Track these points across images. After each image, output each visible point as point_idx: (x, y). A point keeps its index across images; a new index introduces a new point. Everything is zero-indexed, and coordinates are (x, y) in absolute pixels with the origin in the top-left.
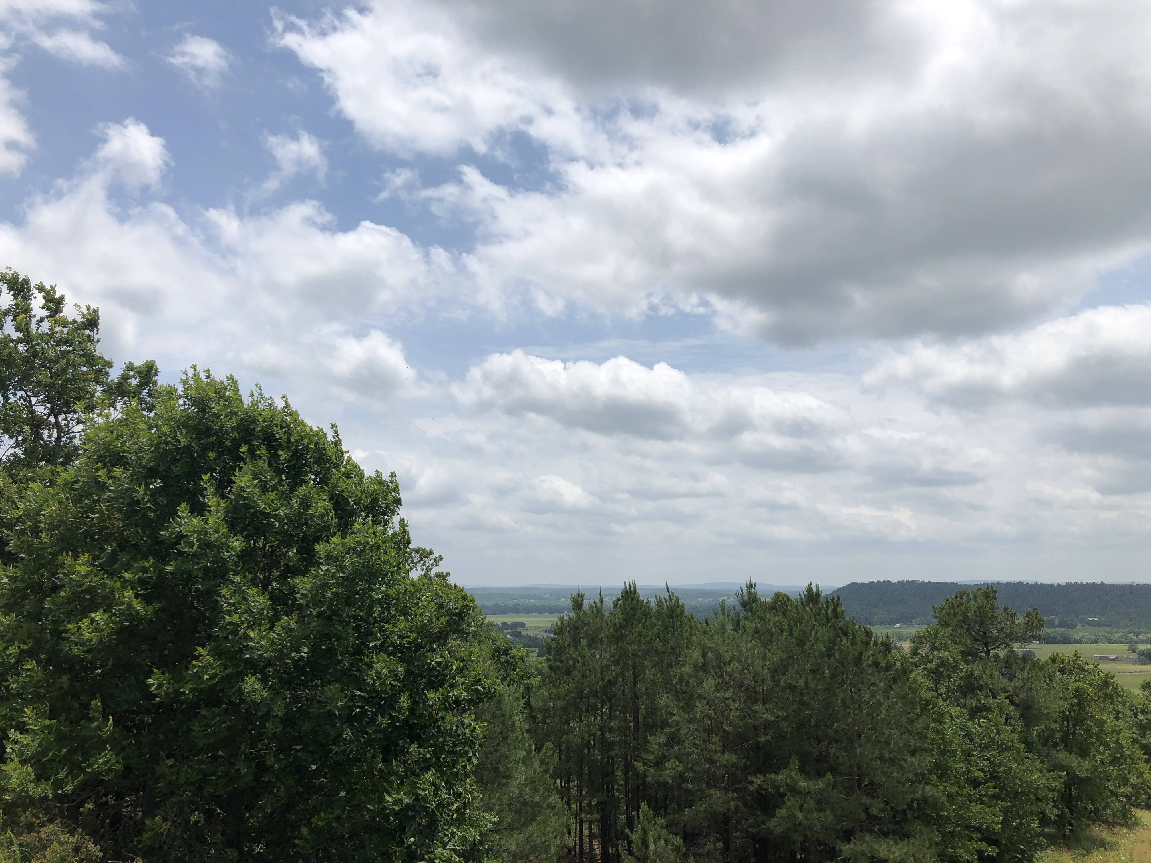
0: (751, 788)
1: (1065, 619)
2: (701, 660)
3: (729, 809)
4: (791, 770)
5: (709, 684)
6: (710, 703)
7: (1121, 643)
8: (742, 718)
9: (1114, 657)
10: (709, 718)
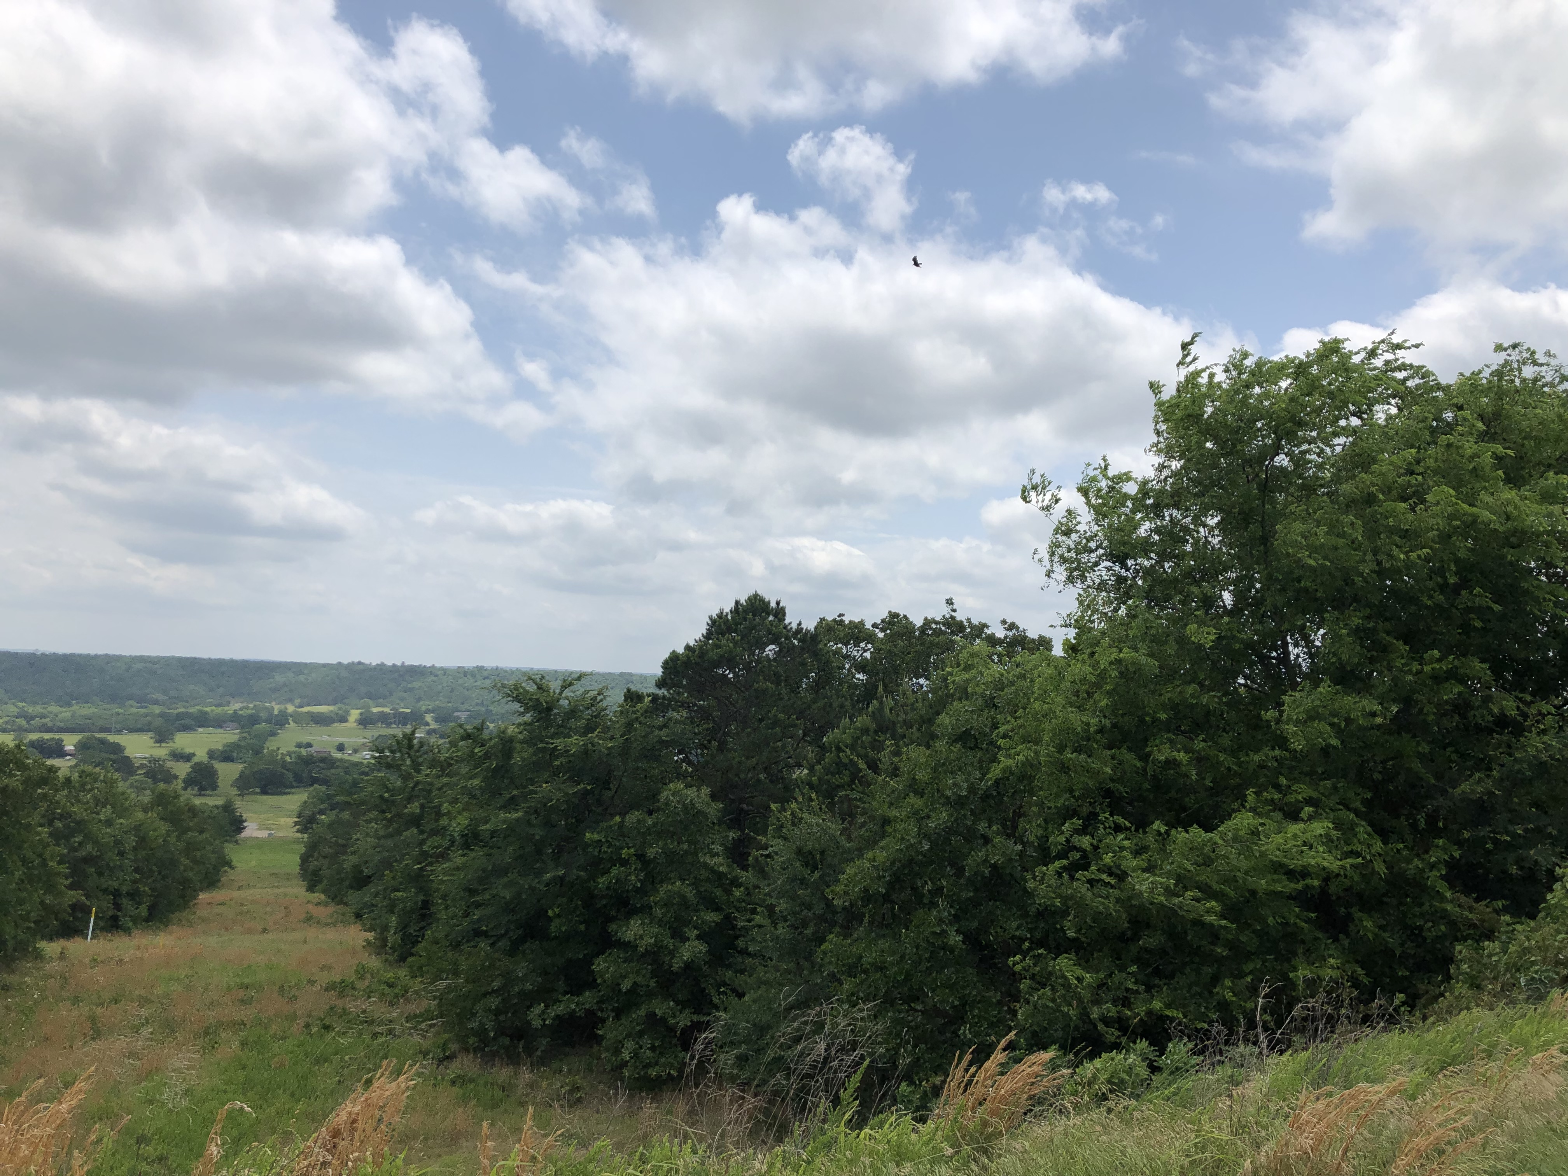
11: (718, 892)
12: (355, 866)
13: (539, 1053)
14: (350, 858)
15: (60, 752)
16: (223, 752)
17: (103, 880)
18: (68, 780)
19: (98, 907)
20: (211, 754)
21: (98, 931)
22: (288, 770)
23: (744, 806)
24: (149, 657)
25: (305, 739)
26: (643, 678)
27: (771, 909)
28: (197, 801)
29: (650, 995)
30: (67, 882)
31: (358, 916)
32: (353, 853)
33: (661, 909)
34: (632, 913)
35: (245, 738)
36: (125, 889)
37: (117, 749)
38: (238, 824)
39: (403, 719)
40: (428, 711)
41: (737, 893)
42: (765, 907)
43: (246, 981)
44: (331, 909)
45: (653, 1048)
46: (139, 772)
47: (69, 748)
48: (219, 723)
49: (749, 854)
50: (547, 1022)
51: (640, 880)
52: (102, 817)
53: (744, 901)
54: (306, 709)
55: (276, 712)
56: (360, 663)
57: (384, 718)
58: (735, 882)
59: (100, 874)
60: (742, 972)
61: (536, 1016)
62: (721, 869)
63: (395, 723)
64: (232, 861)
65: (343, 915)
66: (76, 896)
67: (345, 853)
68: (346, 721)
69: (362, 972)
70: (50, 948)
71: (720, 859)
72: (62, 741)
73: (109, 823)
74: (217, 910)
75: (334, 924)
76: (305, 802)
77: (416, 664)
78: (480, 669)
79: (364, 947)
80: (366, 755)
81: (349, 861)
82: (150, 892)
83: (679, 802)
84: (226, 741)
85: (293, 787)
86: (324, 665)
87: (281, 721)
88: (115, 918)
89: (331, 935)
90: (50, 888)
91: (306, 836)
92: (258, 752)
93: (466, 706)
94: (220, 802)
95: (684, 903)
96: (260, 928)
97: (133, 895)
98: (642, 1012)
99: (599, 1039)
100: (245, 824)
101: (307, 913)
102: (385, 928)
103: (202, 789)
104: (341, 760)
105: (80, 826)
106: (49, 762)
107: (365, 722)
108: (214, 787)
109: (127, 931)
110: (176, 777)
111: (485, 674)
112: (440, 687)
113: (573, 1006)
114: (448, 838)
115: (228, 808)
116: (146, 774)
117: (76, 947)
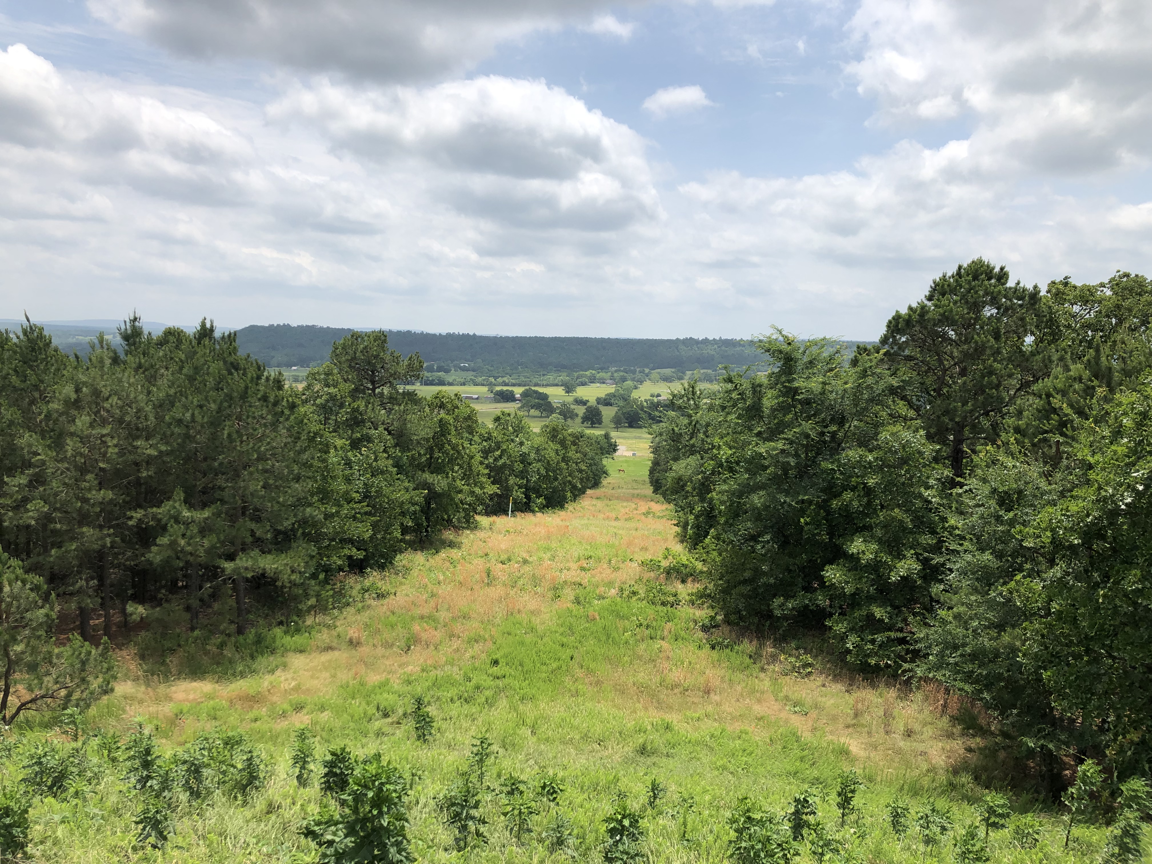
0: (130, 523)
1: (443, 364)
2: (73, 396)
3: (104, 546)
5: (82, 421)
6: (84, 439)
7: (483, 385)
8: (121, 454)
9: (476, 396)
10: (81, 455)
15: (514, 399)
16: (605, 400)
17: (517, 479)
20: (599, 401)
21: (514, 512)
22: (645, 411)
23: (962, 447)
25: (656, 391)
28: (589, 432)
30: (490, 481)
33: (881, 530)
34: (855, 530)
35: (619, 390)
36: (532, 486)
37: (544, 397)
38: (612, 448)
46: (557, 412)
47: (518, 396)
48: (603, 380)
50: (786, 612)
51: (862, 505)
52: (518, 439)
56: (691, 338)
59: (515, 476)
61: (777, 605)
64: (607, 470)
69: (667, 555)
70: (485, 521)
72: (514, 391)
73: (522, 443)
79: (673, 536)
82: (547, 489)
83: (896, 442)
84: (607, 392)
86: (668, 341)
88: (527, 504)
91: (654, 455)
92: (626, 399)
94: (602, 432)
95: (901, 525)
98: (863, 613)
100: (618, 447)
101: (649, 508)
103: (592, 423)
105: (497, 445)
108: (600, 422)
109: (534, 513)
110: (577, 415)
113: (807, 601)
115: (607, 436)
116: (560, 413)
117: (499, 521)
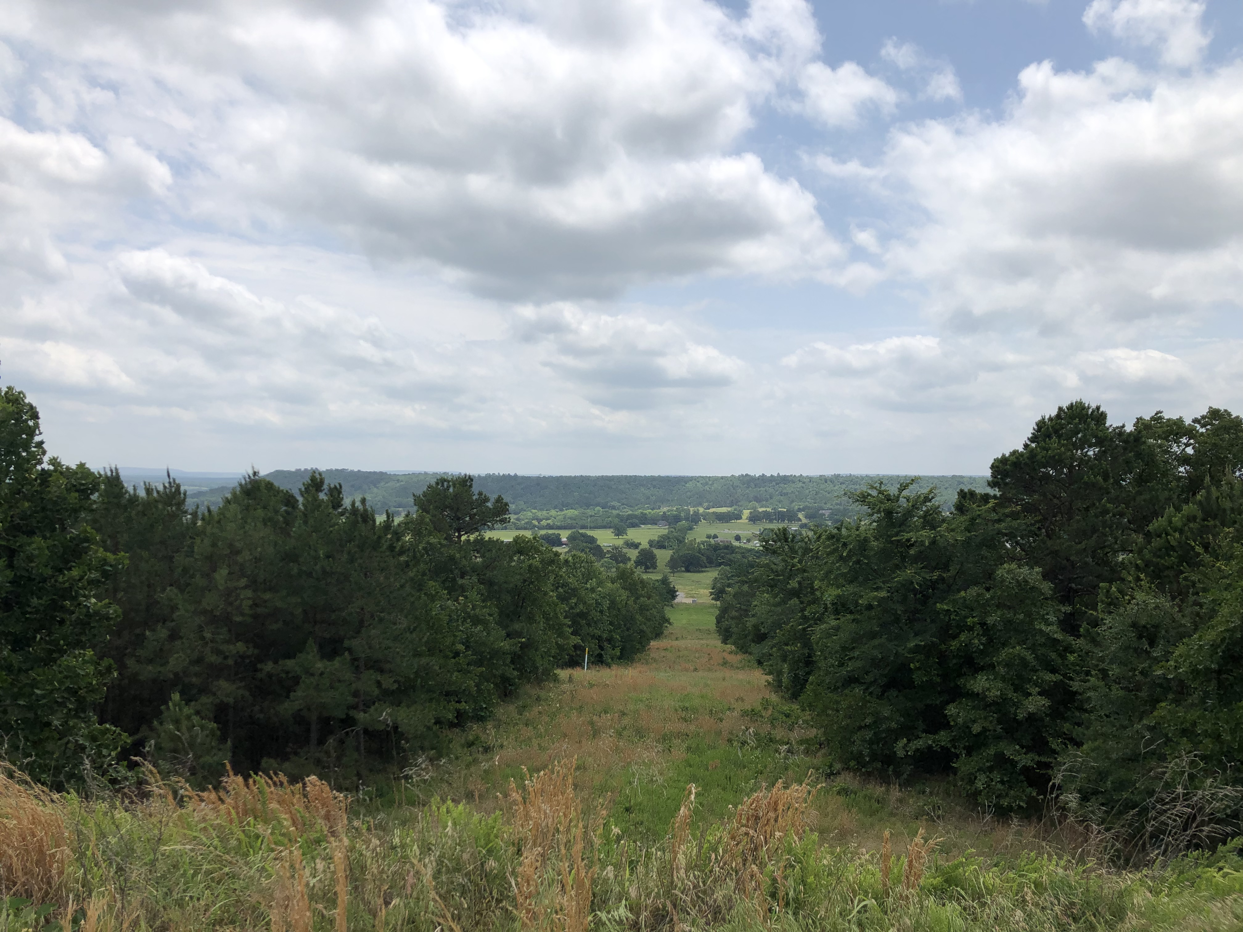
3: (236, 698)
4: (308, 653)
8: (253, 607)
11: (1053, 655)
12: (754, 626)
13: (905, 776)
14: (751, 619)
15: (560, 544)
16: (658, 542)
17: (591, 629)
18: (566, 561)
19: (590, 648)
20: (651, 543)
21: (590, 664)
22: (702, 555)
23: (1073, 585)
24: (607, 476)
25: (712, 532)
26: (972, 480)
27: (1104, 673)
28: (645, 577)
29: (998, 738)
30: (570, 630)
31: (760, 663)
32: (753, 616)
33: (1004, 668)
34: (977, 669)
35: (672, 532)
36: (605, 636)
37: (592, 540)
38: (672, 594)
39: (781, 517)
40: (800, 510)
41: (1071, 658)
42: (1099, 670)
43: (687, 705)
44: (740, 657)
45: (1002, 782)
46: (607, 556)
47: (564, 540)
48: (654, 521)
49: (1080, 626)
50: (909, 753)
51: (982, 644)
52: (588, 586)
53: (1078, 665)
54: (711, 510)
55: (691, 513)
56: (747, 475)
57: (768, 517)
58: (1068, 649)
59: (589, 625)
60: (1079, 725)
61: (900, 747)
62: (1055, 636)
63: (775, 519)
64: (669, 619)
65: (749, 662)
66: (576, 640)
67: (747, 616)
68: (741, 518)
69: (766, 704)
70: (563, 674)
71: (1055, 628)
72: (560, 535)
73: (593, 590)
74: (663, 654)
75: (743, 668)
76: (716, 578)
77: (788, 474)
78: (837, 476)
79: (765, 686)
80: (756, 544)
81: (750, 622)
82: (620, 639)
83: (1013, 579)
84: (660, 534)
85: (706, 567)
86: (722, 478)
87: (695, 519)
88: (600, 656)
89: (742, 676)
90: (561, 634)
91: (718, 602)
92: (681, 541)
93: (828, 506)
94: (659, 577)
95: (1024, 663)
96: (692, 668)
97: (610, 640)
98: (992, 751)
99: (955, 771)
100: (677, 593)
101: (724, 659)
102: (780, 673)
103: (647, 568)
104: (740, 547)
105: (574, 592)
106: (555, 549)
107: (754, 519)
108: (654, 566)
109: (609, 665)
110: (629, 559)
111: (841, 480)
112: (807, 491)
113: (930, 742)
114: (823, 606)
115: (665, 581)
116: (611, 558)
117: (577, 673)
